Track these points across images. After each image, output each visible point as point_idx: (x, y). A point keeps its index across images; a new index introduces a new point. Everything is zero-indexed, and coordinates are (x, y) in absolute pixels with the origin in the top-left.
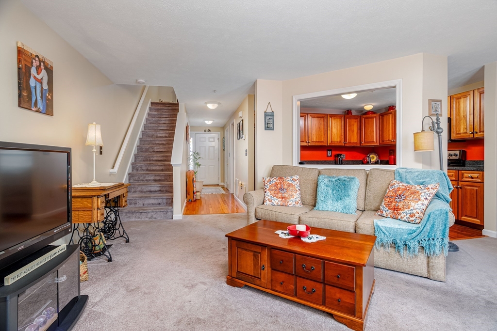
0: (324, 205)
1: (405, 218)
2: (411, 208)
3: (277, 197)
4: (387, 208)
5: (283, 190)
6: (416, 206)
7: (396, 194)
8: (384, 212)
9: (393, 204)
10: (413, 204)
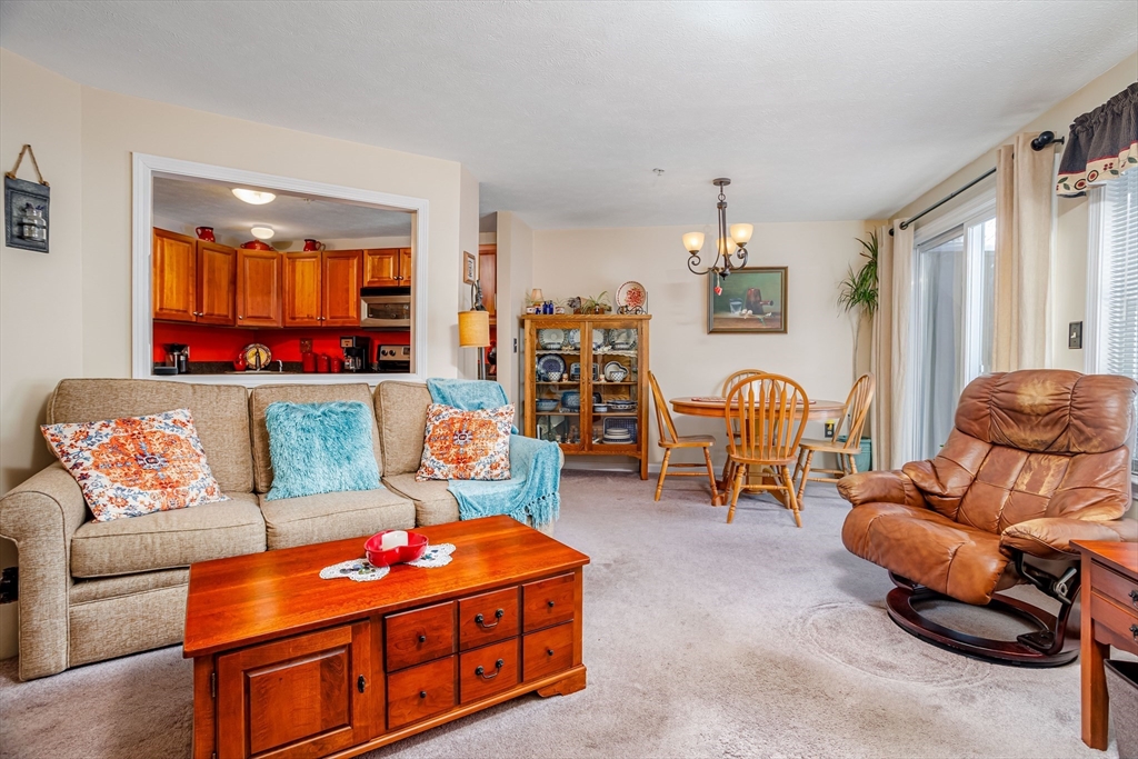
0: (307, 482)
1: (483, 474)
2: (491, 453)
3: (143, 486)
4: (441, 462)
5: (152, 459)
6: (497, 449)
7: (451, 430)
8: (436, 470)
9: (453, 451)
10: (490, 445)
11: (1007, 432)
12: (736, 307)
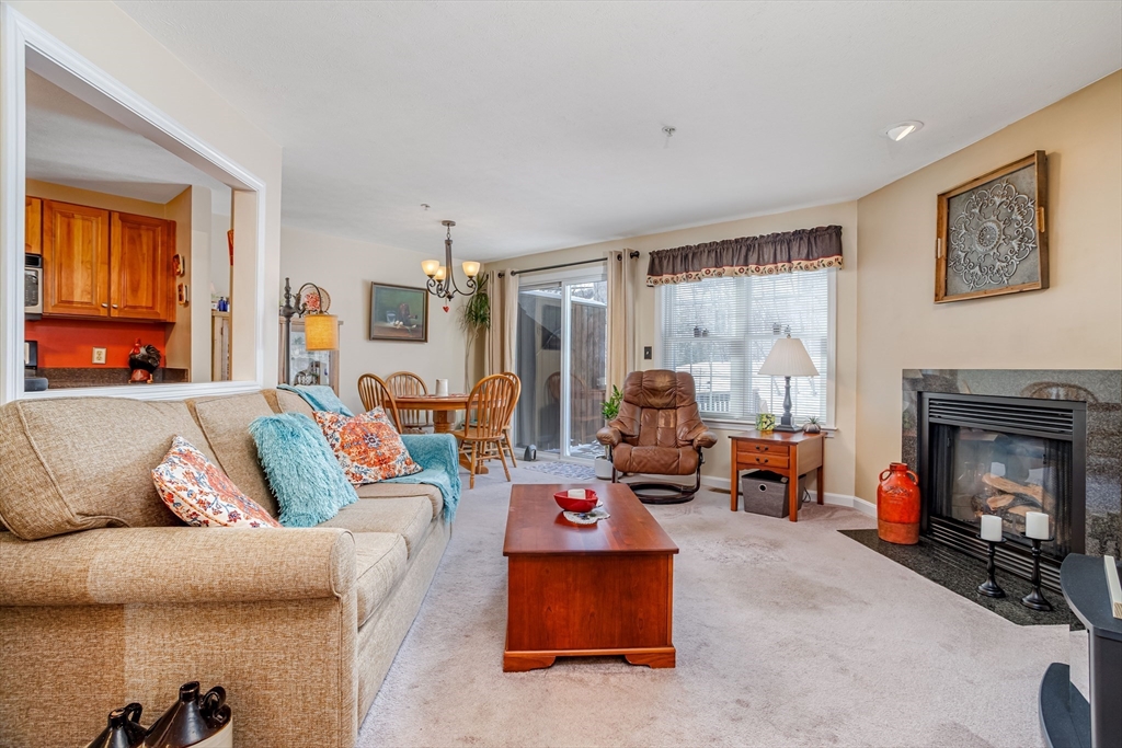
9: (371, 454)
11: (650, 400)
12: (391, 319)
